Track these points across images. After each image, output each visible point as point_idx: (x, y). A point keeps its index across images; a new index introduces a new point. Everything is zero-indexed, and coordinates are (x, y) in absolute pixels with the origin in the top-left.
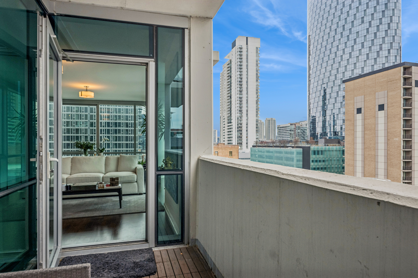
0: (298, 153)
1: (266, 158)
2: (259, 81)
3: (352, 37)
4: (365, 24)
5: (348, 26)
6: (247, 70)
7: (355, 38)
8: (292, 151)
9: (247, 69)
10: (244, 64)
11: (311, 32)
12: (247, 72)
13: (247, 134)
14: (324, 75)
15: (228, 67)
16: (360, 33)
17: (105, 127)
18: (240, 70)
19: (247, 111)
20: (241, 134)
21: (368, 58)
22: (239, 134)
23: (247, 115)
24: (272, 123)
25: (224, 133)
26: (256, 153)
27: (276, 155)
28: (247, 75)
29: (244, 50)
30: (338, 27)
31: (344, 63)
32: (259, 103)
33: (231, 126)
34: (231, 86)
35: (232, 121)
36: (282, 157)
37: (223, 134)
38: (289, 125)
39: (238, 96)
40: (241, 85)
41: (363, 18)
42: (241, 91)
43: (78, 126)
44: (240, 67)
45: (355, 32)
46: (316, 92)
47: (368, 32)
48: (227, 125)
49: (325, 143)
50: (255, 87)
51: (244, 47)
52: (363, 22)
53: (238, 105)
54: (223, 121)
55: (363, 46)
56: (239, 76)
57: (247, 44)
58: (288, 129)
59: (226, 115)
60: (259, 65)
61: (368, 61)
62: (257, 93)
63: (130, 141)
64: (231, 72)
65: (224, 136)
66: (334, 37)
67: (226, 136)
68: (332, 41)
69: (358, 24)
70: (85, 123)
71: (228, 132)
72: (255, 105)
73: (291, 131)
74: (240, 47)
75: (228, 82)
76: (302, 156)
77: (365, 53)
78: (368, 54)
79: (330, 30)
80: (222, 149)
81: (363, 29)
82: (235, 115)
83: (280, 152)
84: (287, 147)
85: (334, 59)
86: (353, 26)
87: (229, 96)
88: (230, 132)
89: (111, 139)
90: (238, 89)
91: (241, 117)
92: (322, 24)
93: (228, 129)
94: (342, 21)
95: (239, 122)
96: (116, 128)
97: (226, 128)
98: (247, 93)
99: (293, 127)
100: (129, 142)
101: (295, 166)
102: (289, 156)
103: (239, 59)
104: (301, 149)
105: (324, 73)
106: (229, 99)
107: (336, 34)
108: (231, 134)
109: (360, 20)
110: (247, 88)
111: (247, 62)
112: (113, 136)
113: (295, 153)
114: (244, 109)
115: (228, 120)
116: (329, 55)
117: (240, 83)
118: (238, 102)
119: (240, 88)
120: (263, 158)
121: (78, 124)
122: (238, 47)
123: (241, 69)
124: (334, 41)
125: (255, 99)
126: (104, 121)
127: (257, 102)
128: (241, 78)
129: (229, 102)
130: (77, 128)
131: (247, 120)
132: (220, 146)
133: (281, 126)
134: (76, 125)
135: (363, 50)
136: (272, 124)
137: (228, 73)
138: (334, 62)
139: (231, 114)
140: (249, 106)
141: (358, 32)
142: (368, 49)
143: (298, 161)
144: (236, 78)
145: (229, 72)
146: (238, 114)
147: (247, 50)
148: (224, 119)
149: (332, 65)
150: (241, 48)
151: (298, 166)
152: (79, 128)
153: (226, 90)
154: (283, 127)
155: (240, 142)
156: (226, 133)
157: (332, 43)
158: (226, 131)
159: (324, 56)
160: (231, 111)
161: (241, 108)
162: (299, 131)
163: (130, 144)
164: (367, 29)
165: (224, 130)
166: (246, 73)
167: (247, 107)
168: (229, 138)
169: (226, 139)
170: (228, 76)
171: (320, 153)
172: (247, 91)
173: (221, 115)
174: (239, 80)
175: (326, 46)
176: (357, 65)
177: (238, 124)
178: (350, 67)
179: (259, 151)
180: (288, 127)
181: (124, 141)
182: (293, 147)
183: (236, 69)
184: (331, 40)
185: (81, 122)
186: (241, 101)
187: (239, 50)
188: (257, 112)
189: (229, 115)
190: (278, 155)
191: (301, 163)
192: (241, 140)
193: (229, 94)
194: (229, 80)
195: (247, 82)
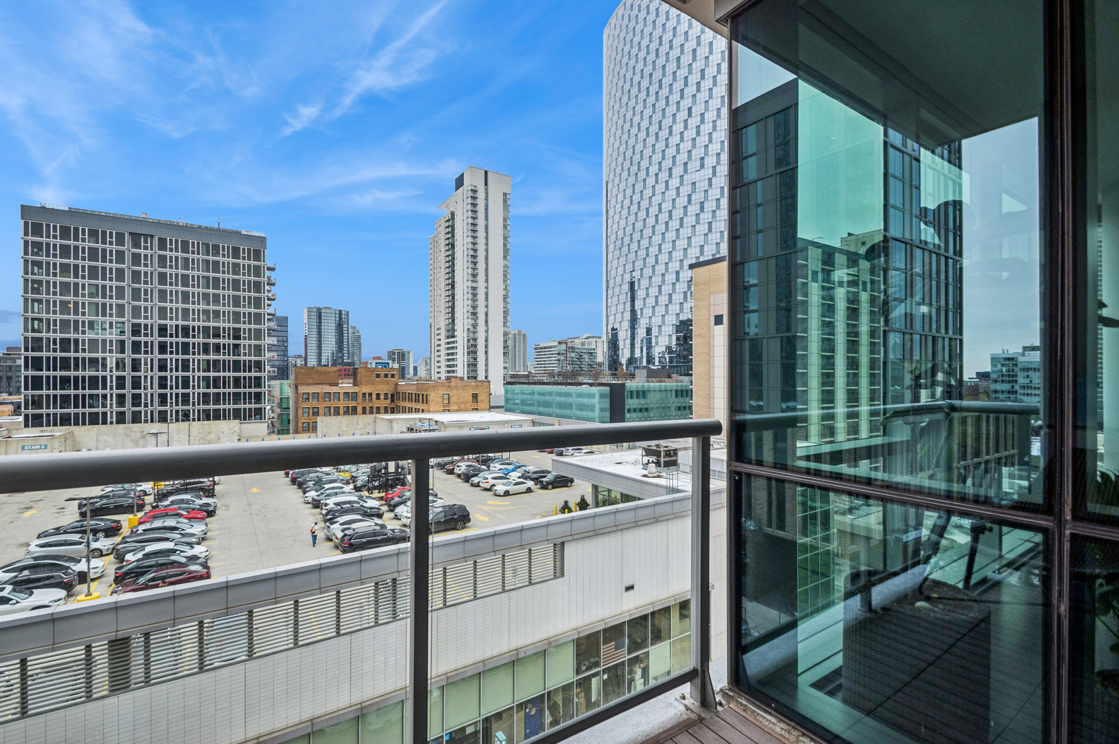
0: (602, 396)
1: (538, 406)
2: (508, 257)
3: (685, 190)
4: (706, 171)
5: (678, 171)
6: (487, 235)
7: (690, 192)
8: (591, 392)
9: (487, 233)
10: (481, 222)
11: (612, 175)
12: (487, 238)
13: (487, 359)
14: (636, 255)
15: (448, 227)
16: (697, 185)
17: (177, 336)
18: (473, 234)
19: (487, 315)
20: (475, 359)
21: (710, 230)
22: (472, 360)
23: (486, 322)
24: (519, 340)
25: (439, 356)
26: (515, 396)
27: (558, 399)
28: (487, 244)
29: (481, 195)
30: (660, 170)
31: (685, 232)
32: (508, 299)
33: (453, 342)
34: (453, 264)
35: (456, 334)
36: (571, 404)
37: (437, 359)
38: (556, 344)
39: (470, 284)
40: (475, 263)
41: (702, 159)
42: (474, 276)
43: (98, 334)
44: (472, 228)
45: (690, 182)
46: (620, 285)
47: (710, 185)
48: (444, 341)
49: (648, 377)
50: (502, 269)
51: (481, 189)
52: (702, 166)
53: (470, 302)
54: (437, 332)
55: (702, 209)
56: (470, 246)
57: (486, 184)
58: (555, 351)
59: (442, 322)
60: (508, 227)
61: (710, 235)
62: (505, 281)
63: (244, 371)
64: (453, 236)
65: (438, 362)
66: (654, 187)
67: (443, 364)
68: (651, 195)
69: (694, 170)
70: (118, 325)
71: (448, 354)
72: (502, 304)
73: (559, 354)
74: (474, 188)
75: (448, 256)
76: (608, 400)
77: (706, 221)
78: (710, 224)
79: (647, 174)
80: (458, 390)
81: (702, 178)
82: (462, 323)
83: (568, 395)
84: (581, 384)
85: (653, 227)
86: (686, 171)
87: (448, 284)
88: (453, 354)
89: (194, 365)
90: (470, 271)
91: (475, 326)
92: (631, 162)
93: (448, 348)
94: (667, 161)
95: (471, 335)
96: (207, 341)
97: (443, 347)
98: (487, 281)
99: (563, 347)
100: (242, 374)
101: (597, 420)
102: (585, 400)
103: (470, 212)
104: (608, 388)
105: (636, 252)
106: (449, 290)
107: (657, 182)
108: (453, 360)
109: (698, 163)
110: (487, 270)
111: (487, 219)
112: (199, 360)
113: (597, 396)
114: (481, 311)
115: (448, 331)
116: (644, 220)
117: (473, 260)
118: (470, 296)
119: (474, 269)
120: (532, 405)
121: (96, 327)
122: (470, 188)
123: (474, 231)
124: (654, 195)
125: (503, 293)
126: (174, 323)
127: (505, 297)
128: (475, 251)
129: (449, 296)
130: (93, 336)
131: (487, 331)
132: (453, 384)
133: (541, 346)
134: (91, 331)
135: (702, 216)
136: (519, 342)
137: (448, 239)
138: (654, 233)
139: (453, 321)
140: (489, 306)
141: (694, 184)
142: (710, 214)
143: (602, 410)
144: (465, 250)
145: (450, 235)
146: (470, 321)
147: (487, 196)
148: (439, 329)
149: (650, 237)
150: (474, 191)
151: (603, 420)
152: (100, 337)
153: (443, 271)
154: (544, 348)
155: (474, 374)
156: (443, 358)
157: (650, 198)
158: (443, 352)
159: (636, 220)
160: (453, 313)
161: (474, 307)
162: (573, 355)
163: (245, 378)
164: (710, 180)
165: (438, 351)
166: (484, 241)
167: (487, 307)
168: (449, 366)
169: (443, 369)
170: (447, 245)
171: (635, 394)
172: (487, 276)
173: (431, 320)
174: (471, 253)
175: (639, 203)
176: (693, 240)
177: (468, 340)
178: (697, 240)
179: (523, 393)
180: (555, 347)
181: (229, 371)
182: (591, 385)
183: (465, 231)
184: (648, 192)
185: (106, 323)
186: (475, 295)
187: (470, 194)
188: (505, 317)
189: (450, 321)
190: (563, 399)
191: (608, 414)
192: (476, 371)
193: (448, 279)
194: (450, 253)
195: (487, 258)
